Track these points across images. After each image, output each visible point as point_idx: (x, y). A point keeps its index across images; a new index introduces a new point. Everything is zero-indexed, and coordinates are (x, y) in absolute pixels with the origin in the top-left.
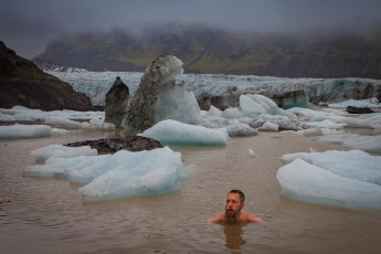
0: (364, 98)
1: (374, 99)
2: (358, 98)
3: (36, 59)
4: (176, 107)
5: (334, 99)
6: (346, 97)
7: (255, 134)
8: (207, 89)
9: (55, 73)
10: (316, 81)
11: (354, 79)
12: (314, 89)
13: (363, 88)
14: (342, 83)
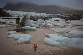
0: (59, 17)
1: (60, 18)
2: (57, 18)
3: (2, 8)
4: (28, 23)
5: (53, 17)
6: (55, 17)
7: (40, 27)
8: (32, 15)
9: (6, 11)
10: (51, 14)
11: (57, 14)
12: (50, 16)
13: (58, 16)
14: (55, 15)
